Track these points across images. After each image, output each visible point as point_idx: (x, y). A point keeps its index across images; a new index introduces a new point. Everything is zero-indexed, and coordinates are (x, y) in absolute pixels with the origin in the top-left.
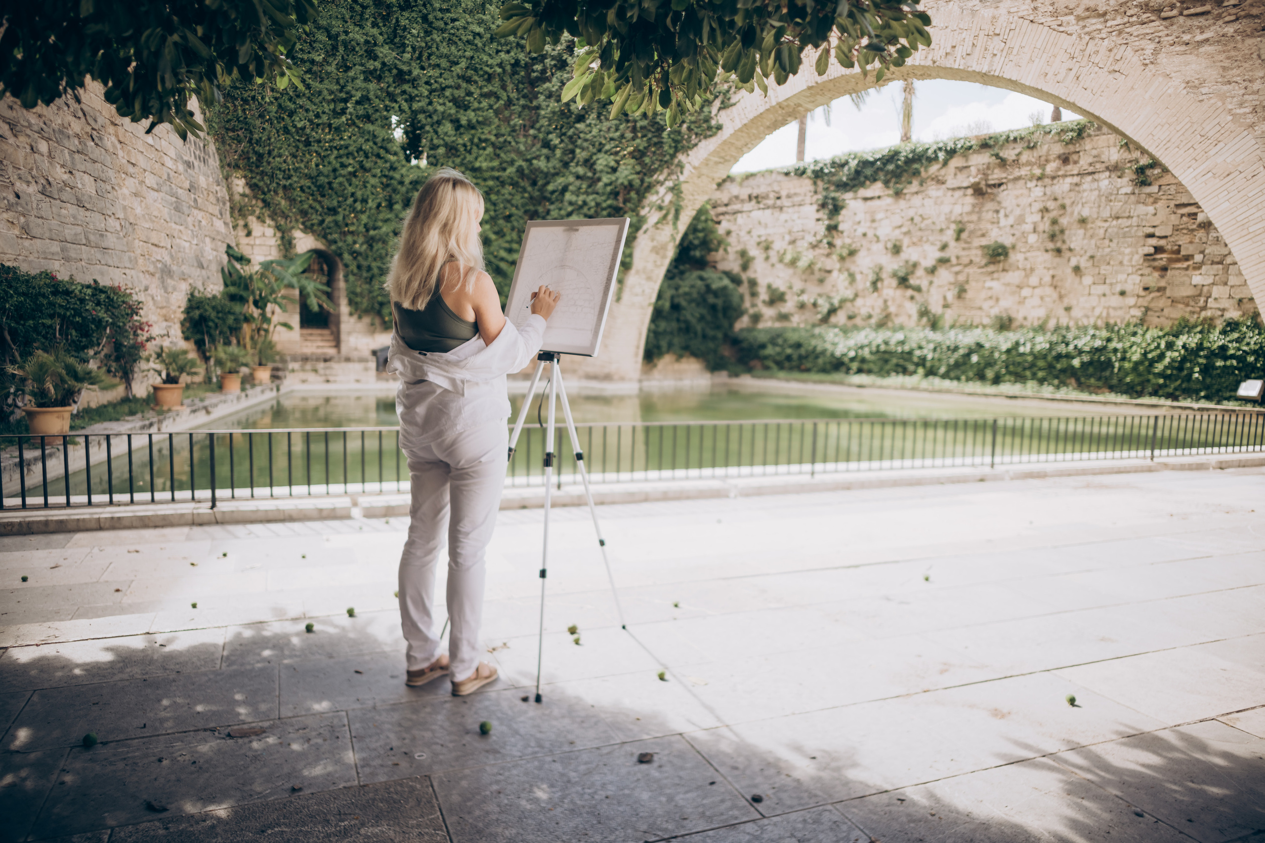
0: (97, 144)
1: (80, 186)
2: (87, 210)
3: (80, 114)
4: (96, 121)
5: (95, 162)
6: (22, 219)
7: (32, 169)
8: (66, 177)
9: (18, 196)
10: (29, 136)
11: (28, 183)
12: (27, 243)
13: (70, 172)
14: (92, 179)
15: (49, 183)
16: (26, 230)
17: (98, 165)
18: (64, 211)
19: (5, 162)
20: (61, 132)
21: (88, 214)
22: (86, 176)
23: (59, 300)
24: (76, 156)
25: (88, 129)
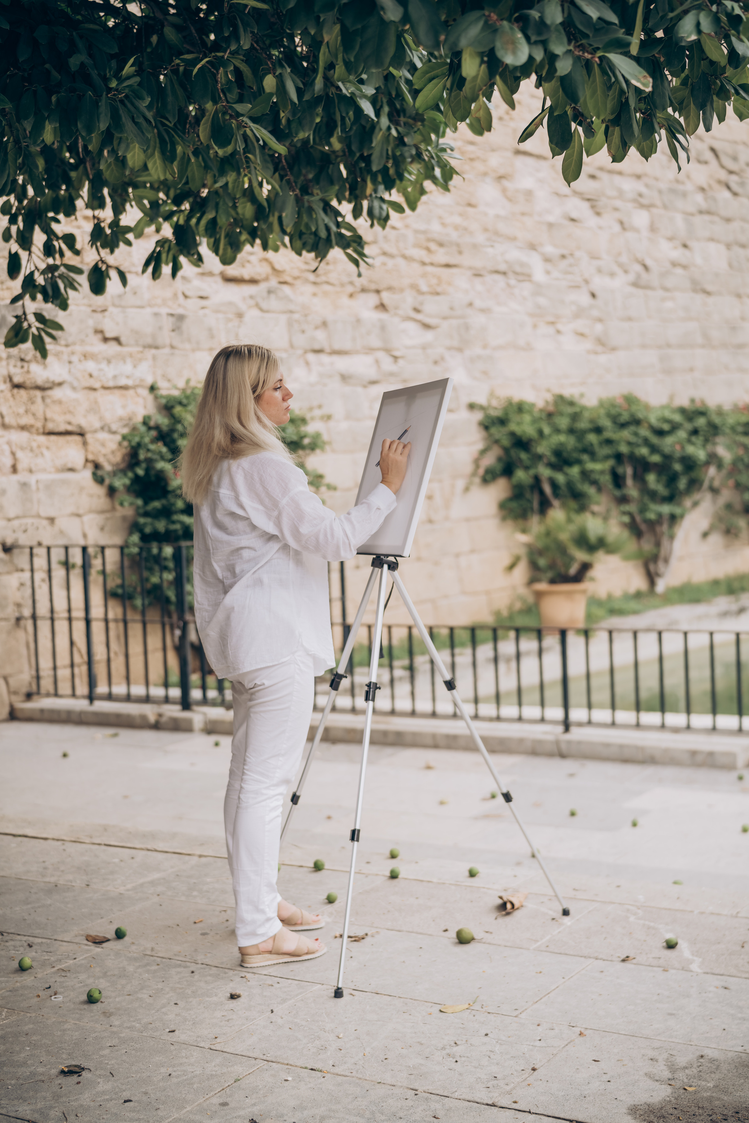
0: (735, 194)
1: (699, 260)
2: (708, 293)
3: (709, 156)
4: (735, 159)
5: (728, 220)
6: (599, 327)
7: (619, 254)
8: (677, 254)
9: (593, 295)
10: (616, 209)
11: (612, 275)
12: (603, 359)
13: (685, 246)
14: (722, 248)
15: (646, 267)
16: (600, 342)
17: (736, 225)
18: (669, 304)
19: (578, 254)
20: (672, 191)
21: (710, 300)
22: (712, 246)
23: (626, 434)
24: (698, 220)
25: (723, 175)
